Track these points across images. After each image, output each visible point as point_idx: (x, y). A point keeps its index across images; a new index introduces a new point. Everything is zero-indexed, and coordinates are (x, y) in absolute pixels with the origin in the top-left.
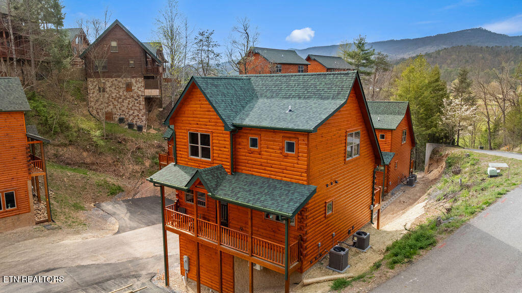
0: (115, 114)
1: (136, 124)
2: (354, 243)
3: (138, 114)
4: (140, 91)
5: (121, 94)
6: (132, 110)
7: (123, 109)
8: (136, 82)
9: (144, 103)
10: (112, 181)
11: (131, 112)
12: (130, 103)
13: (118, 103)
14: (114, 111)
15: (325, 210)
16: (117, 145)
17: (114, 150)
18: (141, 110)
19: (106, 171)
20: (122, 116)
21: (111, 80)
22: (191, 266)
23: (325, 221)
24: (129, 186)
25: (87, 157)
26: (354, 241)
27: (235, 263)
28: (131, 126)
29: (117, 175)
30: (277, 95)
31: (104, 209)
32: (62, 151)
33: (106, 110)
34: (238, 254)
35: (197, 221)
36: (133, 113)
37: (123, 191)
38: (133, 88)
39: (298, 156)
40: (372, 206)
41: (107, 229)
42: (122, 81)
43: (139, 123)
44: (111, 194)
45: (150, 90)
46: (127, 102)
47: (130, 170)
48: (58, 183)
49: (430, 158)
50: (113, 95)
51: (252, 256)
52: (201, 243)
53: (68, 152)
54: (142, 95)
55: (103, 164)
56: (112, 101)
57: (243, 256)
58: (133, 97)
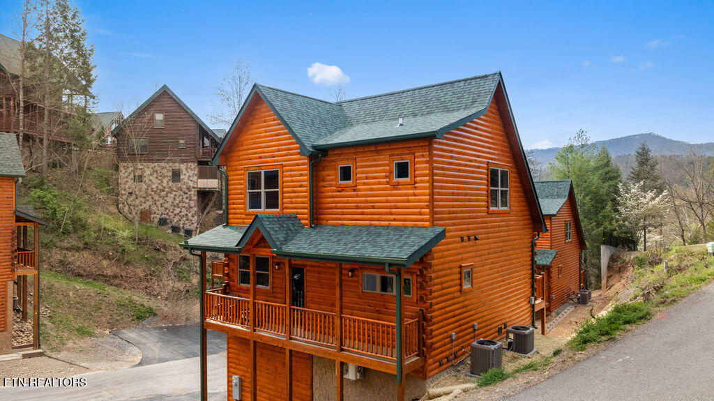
0: (155, 213)
1: (183, 227)
2: (510, 344)
3: (187, 213)
4: (191, 181)
5: (164, 185)
6: (179, 207)
7: (166, 205)
8: (186, 169)
9: (196, 198)
10: (141, 300)
11: (177, 210)
12: (176, 197)
13: (160, 197)
14: (154, 208)
15: (460, 279)
16: (154, 253)
17: (147, 259)
18: (192, 208)
19: (133, 288)
20: (163, 216)
21: (152, 165)
22: (243, 393)
23: (461, 299)
24: (166, 309)
25: (108, 268)
26: (509, 340)
27: (314, 377)
28: (175, 229)
29: (149, 294)
30: (381, 118)
31: (123, 336)
32: (71, 257)
33: (142, 207)
34: (318, 351)
35: (255, 304)
36: (181, 212)
37: (155, 315)
38: (181, 177)
39: (415, 183)
40: (533, 298)
41: (124, 361)
42: (167, 168)
43: (187, 227)
44: (138, 318)
45: (205, 181)
46: (172, 196)
47: (169, 288)
48: (60, 297)
49: (608, 266)
50: (153, 187)
51: (342, 350)
52: (259, 340)
53: (81, 260)
54: (194, 188)
55: (130, 278)
56: (150, 195)
57: (326, 352)
58: (181, 190)
